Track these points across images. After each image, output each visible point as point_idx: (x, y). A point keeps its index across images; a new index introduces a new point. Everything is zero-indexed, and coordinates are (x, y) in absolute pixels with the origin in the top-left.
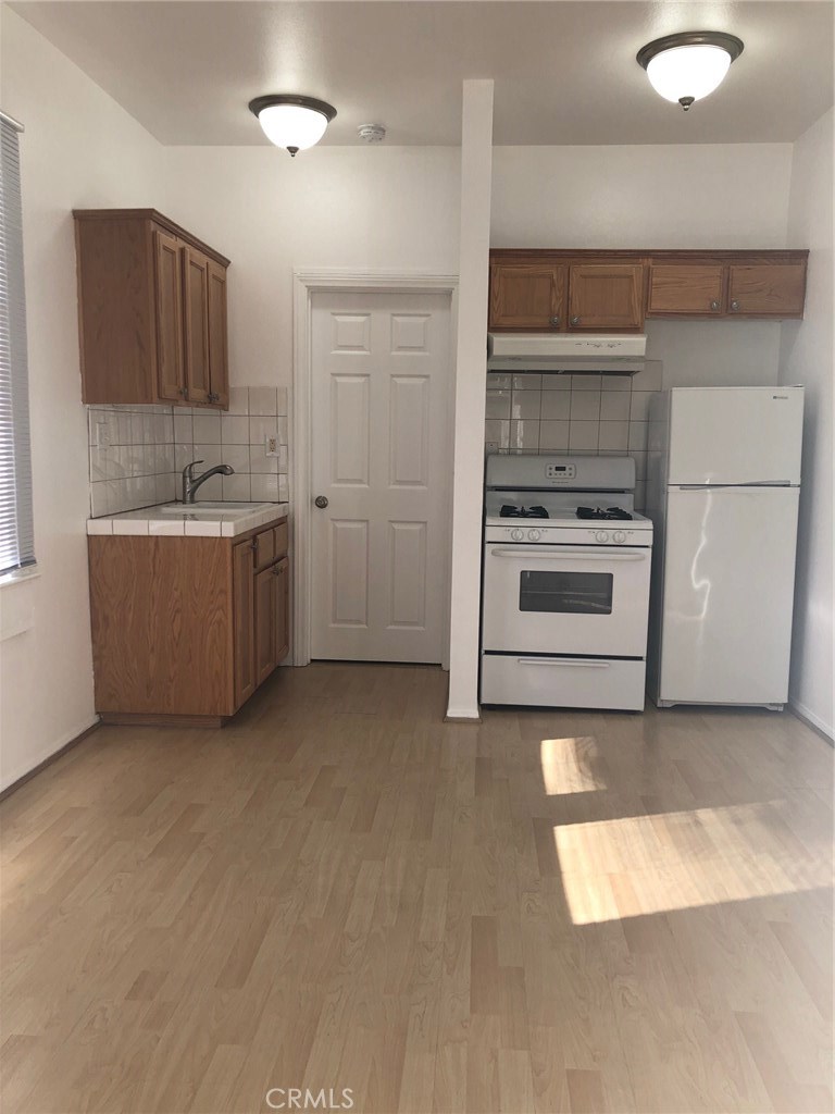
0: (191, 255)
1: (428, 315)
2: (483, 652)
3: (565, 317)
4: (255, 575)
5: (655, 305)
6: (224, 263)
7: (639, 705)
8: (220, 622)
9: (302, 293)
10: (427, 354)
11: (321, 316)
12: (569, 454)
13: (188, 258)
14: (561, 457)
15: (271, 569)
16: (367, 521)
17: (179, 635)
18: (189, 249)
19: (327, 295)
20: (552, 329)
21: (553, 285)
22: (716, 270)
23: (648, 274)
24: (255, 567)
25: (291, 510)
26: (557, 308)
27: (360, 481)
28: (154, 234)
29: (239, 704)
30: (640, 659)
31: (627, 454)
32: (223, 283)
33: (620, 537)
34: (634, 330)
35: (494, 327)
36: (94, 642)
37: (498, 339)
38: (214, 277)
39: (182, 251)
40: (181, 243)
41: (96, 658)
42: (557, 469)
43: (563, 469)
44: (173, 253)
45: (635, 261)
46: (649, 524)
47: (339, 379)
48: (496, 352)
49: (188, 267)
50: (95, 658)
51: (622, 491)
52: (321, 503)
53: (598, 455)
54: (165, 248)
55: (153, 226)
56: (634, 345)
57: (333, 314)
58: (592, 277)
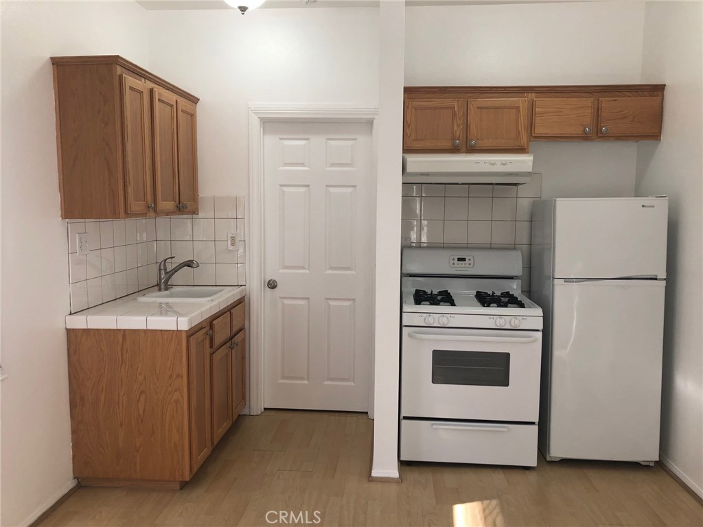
0: (160, 94)
1: (356, 139)
2: (401, 417)
3: (465, 140)
4: (212, 354)
5: (539, 130)
6: (195, 100)
7: (533, 462)
8: (177, 402)
9: (256, 122)
10: (354, 169)
11: (271, 141)
12: (467, 247)
13: (156, 97)
14: (462, 249)
15: (228, 344)
16: (308, 299)
17: (144, 411)
18: (158, 90)
19: (275, 124)
20: (454, 150)
21: (454, 115)
22: (588, 101)
23: (532, 105)
24: (211, 346)
25: (248, 292)
26: (458, 133)
27: (303, 268)
28: (121, 76)
29: (195, 470)
30: (533, 423)
31: (513, 247)
32: (192, 116)
33: (515, 323)
34: (521, 150)
35: (407, 150)
36: (72, 417)
37: (411, 158)
38: (183, 111)
39: (151, 91)
40: (150, 85)
41: (75, 431)
42: (459, 260)
43: (464, 260)
44: (141, 93)
45: (521, 95)
46: (539, 312)
47: (286, 189)
48: (409, 170)
49: (157, 104)
50: (73, 432)
51: (511, 278)
52: (272, 285)
53: (491, 248)
54: (131, 88)
55: (119, 70)
56: (521, 162)
57: (281, 139)
58: (486, 108)
